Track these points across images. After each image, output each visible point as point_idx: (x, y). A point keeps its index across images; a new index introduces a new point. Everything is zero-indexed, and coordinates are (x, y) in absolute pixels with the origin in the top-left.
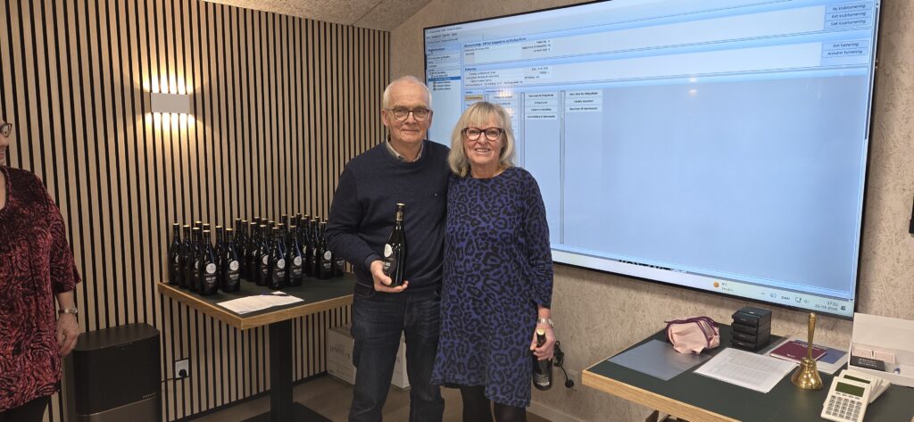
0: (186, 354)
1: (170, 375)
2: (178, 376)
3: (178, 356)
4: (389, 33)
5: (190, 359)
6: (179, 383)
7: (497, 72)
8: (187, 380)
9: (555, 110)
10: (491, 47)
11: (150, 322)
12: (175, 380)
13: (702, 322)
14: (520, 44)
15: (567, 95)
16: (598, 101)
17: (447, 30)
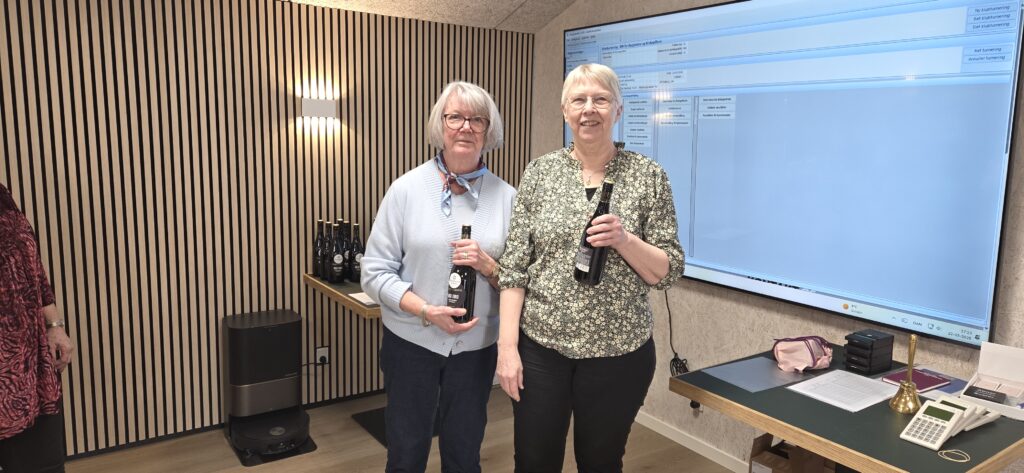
0: (326, 343)
1: (312, 360)
2: (318, 361)
3: (319, 344)
4: (533, 35)
5: (330, 347)
6: (319, 368)
7: (633, 76)
8: (327, 367)
9: (688, 116)
10: (629, 50)
11: (296, 309)
12: (316, 364)
13: (811, 341)
14: (656, 47)
15: (701, 101)
16: (731, 107)
17: (586, 33)
